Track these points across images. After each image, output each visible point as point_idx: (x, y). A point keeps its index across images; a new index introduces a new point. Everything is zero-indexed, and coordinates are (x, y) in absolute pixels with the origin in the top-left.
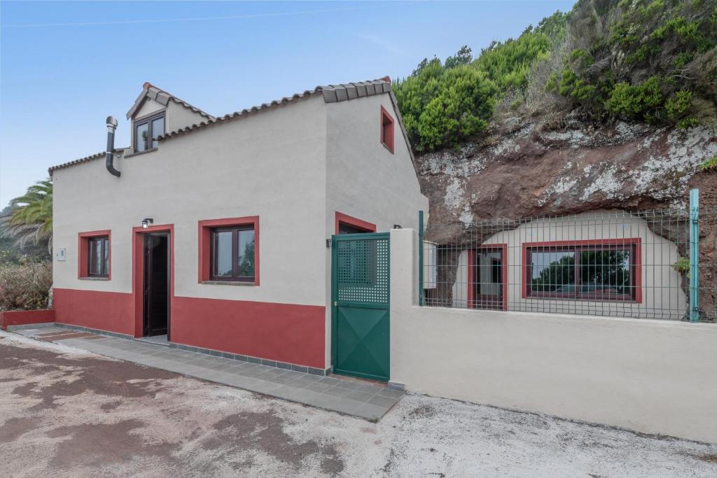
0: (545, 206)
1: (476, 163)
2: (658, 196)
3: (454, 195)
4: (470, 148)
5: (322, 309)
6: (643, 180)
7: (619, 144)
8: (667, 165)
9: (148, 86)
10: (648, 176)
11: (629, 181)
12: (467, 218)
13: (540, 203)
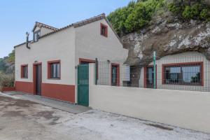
0: (167, 51)
1: (146, 36)
2: (203, 46)
3: (137, 48)
4: (144, 30)
5: (74, 86)
6: (198, 40)
7: (190, 28)
8: (206, 35)
9: (37, 23)
10: (199, 39)
11: (193, 41)
12: (141, 56)
13: (165, 50)
